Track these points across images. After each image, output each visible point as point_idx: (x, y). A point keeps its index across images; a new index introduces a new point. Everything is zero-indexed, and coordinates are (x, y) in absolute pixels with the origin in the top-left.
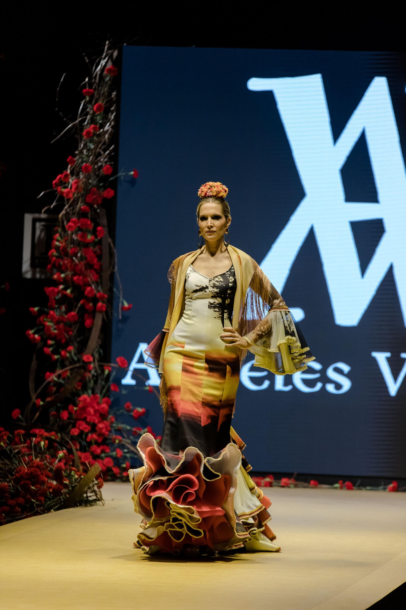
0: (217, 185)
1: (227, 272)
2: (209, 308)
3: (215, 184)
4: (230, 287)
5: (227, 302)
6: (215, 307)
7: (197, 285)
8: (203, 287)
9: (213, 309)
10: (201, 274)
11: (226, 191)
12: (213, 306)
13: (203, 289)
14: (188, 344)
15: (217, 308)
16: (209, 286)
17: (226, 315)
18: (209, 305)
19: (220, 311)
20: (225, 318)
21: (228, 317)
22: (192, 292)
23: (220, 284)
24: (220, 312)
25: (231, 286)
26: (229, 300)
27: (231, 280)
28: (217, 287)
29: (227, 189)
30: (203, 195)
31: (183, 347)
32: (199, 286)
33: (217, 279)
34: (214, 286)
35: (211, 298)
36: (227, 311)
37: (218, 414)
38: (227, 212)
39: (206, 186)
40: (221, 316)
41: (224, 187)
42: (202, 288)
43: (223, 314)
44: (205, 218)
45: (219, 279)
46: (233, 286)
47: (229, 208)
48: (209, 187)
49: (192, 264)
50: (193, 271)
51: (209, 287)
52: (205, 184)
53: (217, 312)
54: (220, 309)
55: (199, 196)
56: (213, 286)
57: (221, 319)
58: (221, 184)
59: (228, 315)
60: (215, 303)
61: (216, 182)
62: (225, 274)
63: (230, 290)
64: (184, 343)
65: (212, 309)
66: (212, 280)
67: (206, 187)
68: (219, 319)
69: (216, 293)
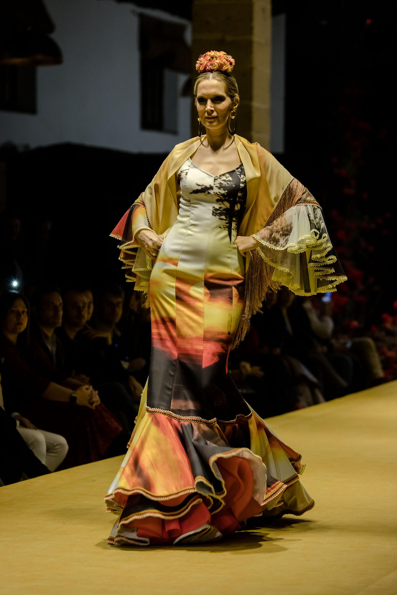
0: (219, 56)
1: (237, 169)
2: (213, 215)
3: (218, 54)
4: (241, 188)
5: (237, 207)
6: (221, 214)
7: (198, 184)
8: (206, 186)
9: (219, 217)
10: (204, 171)
11: (231, 64)
12: (218, 212)
13: (205, 190)
14: (183, 260)
15: (224, 215)
16: (214, 186)
17: (234, 225)
18: (213, 211)
19: (227, 219)
20: (232, 228)
21: (236, 227)
22: (191, 193)
23: (228, 184)
24: (227, 221)
25: (242, 186)
26: (239, 205)
27: (243, 179)
28: (225, 188)
29: (233, 60)
30: (202, 68)
31: (176, 265)
32: (201, 186)
33: (224, 178)
34: (221, 187)
35: (216, 201)
36: (236, 219)
37: (227, 351)
38: (232, 91)
39: (206, 57)
40: (228, 225)
41: (230, 57)
42: (204, 188)
43: (230, 223)
44: (204, 100)
45: (226, 177)
46: (244, 187)
47: (237, 85)
48: (209, 58)
49: (191, 157)
50: (193, 166)
51: (214, 188)
52: (204, 55)
53: (223, 220)
54: (227, 216)
55: (198, 70)
56: (219, 186)
57: (227, 229)
58: (226, 54)
59: (236, 225)
60: (220, 209)
61: (219, 51)
62: (234, 171)
63: (241, 193)
64: (177, 260)
65: (217, 216)
66: (218, 178)
67: (206, 59)
68: (225, 229)
69: (223, 195)
